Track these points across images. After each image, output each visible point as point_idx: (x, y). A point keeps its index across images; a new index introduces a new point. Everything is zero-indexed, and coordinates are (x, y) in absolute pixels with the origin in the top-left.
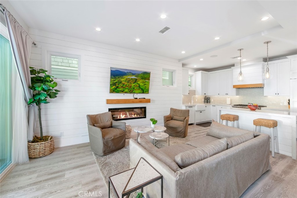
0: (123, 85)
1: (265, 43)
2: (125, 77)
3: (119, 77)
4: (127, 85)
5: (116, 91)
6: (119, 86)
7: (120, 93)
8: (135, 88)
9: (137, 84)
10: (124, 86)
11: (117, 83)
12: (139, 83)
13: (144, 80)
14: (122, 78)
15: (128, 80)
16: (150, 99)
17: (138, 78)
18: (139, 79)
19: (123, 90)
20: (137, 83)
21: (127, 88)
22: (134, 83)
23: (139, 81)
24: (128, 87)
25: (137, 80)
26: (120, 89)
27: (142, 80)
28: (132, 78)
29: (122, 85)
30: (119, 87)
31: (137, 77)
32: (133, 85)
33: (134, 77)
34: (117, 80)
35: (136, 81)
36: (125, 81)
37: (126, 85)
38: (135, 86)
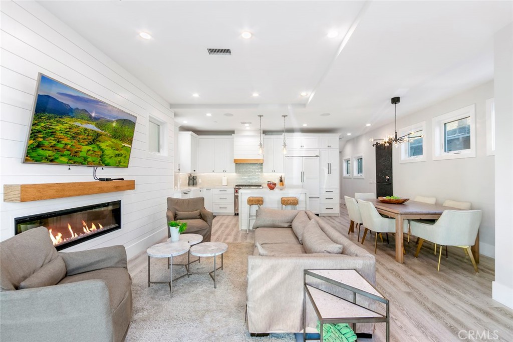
0: (58, 142)
1: (282, 116)
2: (66, 119)
3: (49, 118)
4: (69, 146)
5: (34, 154)
6: (46, 143)
7: (44, 163)
8: (89, 159)
9: (96, 149)
10: (60, 146)
11: (40, 132)
12: (103, 145)
13: (120, 143)
14: (58, 122)
15: (74, 131)
16: (134, 181)
17: (103, 132)
18: (105, 135)
19: (52, 158)
20: (98, 145)
21: (66, 152)
22: (88, 144)
23: (104, 142)
24: (69, 153)
25: (99, 138)
26: (48, 153)
27: (113, 140)
28: (86, 129)
29: (55, 142)
30: (43, 145)
31: (103, 130)
32: (85, 148)
33: (91, 127)
34: (43, 125)
35: (95, 139)
36: (66, 133)
37: (66, 144)
38: (90, 153)
